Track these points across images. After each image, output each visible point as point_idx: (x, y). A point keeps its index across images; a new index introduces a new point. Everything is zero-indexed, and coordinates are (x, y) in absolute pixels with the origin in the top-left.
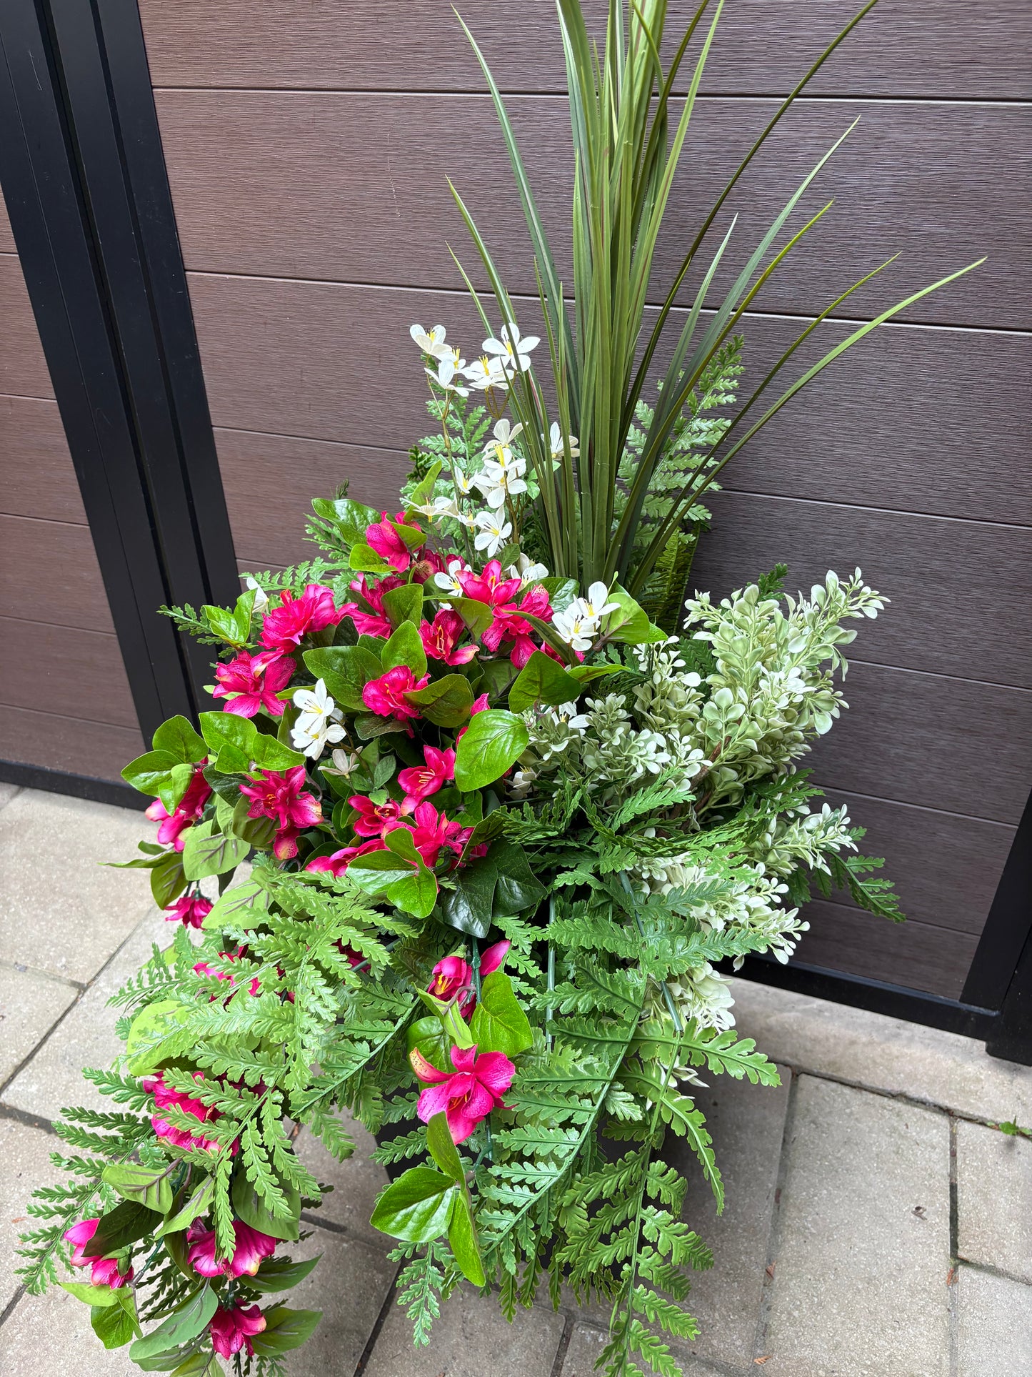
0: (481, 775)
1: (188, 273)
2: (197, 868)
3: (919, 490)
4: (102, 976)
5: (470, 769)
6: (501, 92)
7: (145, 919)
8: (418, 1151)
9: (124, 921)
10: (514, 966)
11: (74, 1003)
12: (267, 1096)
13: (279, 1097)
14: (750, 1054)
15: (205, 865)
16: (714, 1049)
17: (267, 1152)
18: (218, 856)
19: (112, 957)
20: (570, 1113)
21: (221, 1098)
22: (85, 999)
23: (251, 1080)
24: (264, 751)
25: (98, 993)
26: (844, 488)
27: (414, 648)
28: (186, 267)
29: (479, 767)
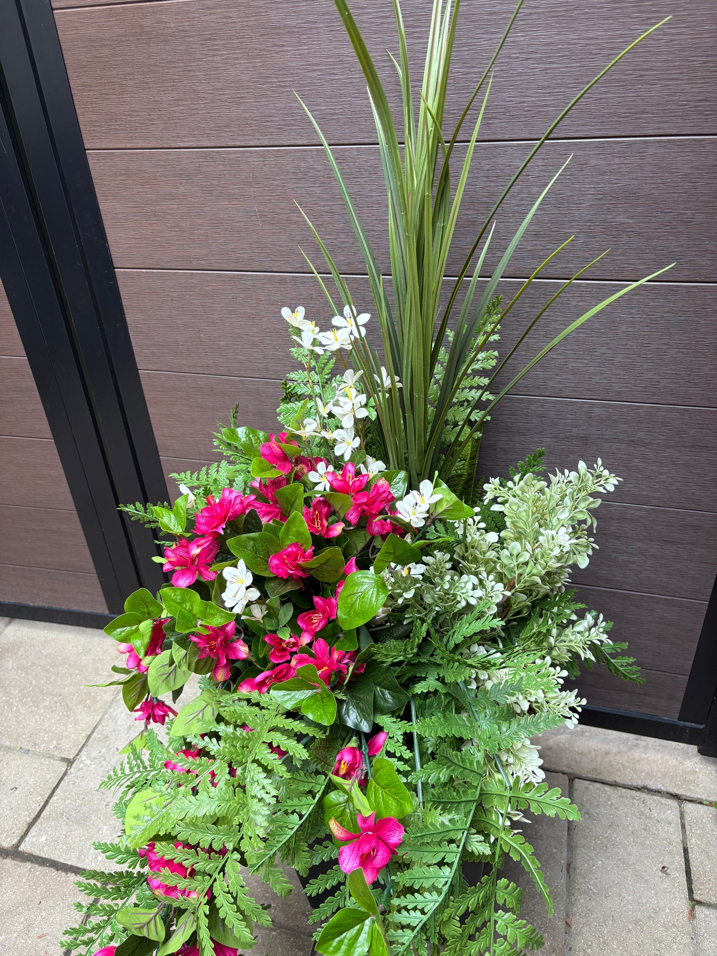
0: (357, 618)
1: (116, 270)
2: (158, 687)
3: (627, 387)
4: (83, 752)
5: (348, 613)
6: (330, 145)
7: (110, 707)
8: (335, 883)
9: (95, 710)
10: (392, 751)
11: (65, 774)
12: (229, 856)
13: (237, 856)
14: (558, 798)
15: (164, 684)
16: (533, 797)
17: (232, 897)
18: (172, 676)
19: (89, 737)
20: (442, 855)
21: (196, 861)
22: (72, 770)
23: (216, 847)
24: (206, 612)
25: (82, 765)
26: (575, 389)
27: (302, 530)
28: (115, 266)
29: (355, 612)
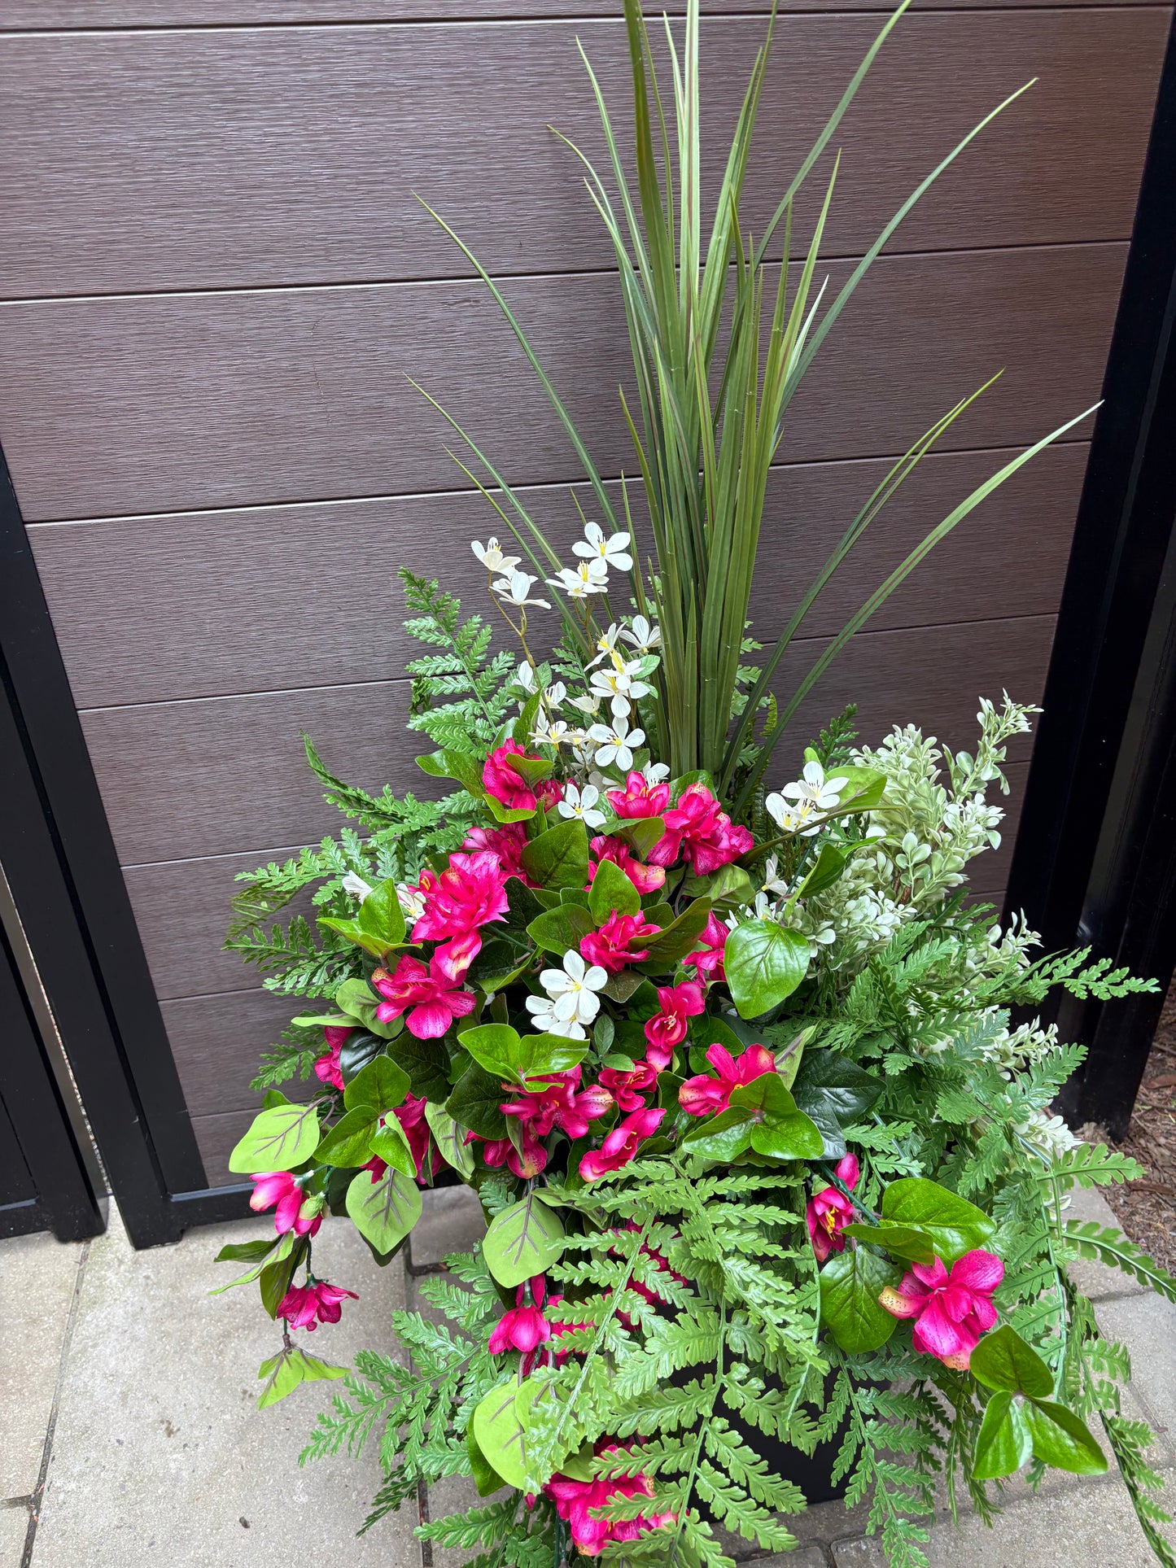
0: (769, 994)
1: (28, 526)
2: (382, 1237)
4: (51, 1474)
5: (751, 992)
11: (33, 1526)
12: (706, 1429)
13: (721, 1423)
14: (1107, 1158)
15: (389, 1229)
18: (392, 1213)
19: (48, 1444)
21: (662, 1459)
22: (45, 1512)
23: (687, 1422)
25: (62, 1497)
28: (25, 519)
29: (763, 985)
